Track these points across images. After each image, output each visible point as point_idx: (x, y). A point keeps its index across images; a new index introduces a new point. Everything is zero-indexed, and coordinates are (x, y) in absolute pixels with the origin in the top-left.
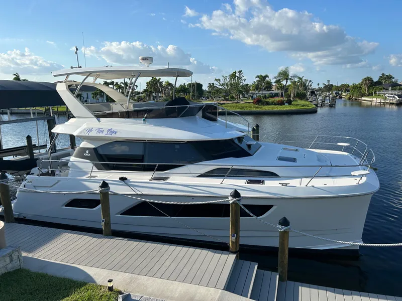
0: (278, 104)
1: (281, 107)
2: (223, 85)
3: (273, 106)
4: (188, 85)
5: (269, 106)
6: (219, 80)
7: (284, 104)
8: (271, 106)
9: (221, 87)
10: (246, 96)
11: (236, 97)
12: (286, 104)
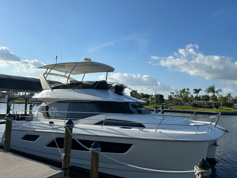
0: (209, 108)
1: (210, 109)
2: (176, 96)
3: (205, 109)
4: (154, 96)
5: (202, 109)
6: (173, 93)
7: (213, 108)
8: (204, 109)
9: (174, 97)
10: (191, 103)
11: (184, 104)
12: (214, 108)
